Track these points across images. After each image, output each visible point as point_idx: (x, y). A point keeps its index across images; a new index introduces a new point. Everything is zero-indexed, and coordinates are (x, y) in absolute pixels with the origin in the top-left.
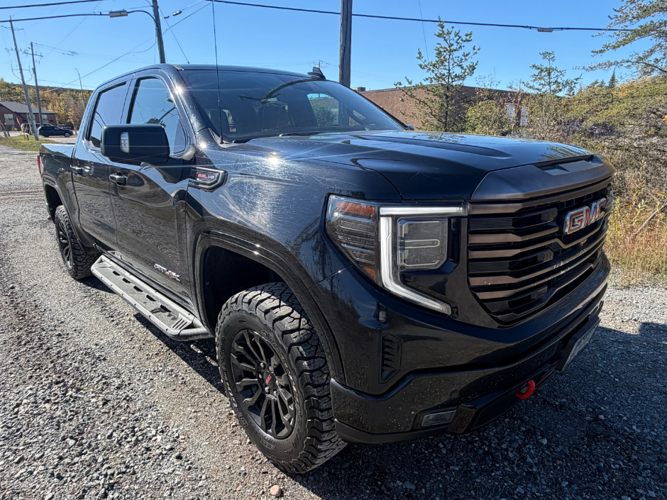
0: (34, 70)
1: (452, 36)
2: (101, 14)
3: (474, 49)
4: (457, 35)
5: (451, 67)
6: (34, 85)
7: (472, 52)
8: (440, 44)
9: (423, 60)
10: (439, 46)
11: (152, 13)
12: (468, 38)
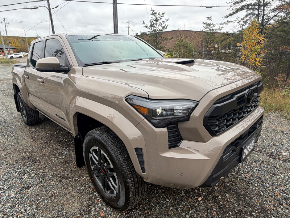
0: (6, 29)
1: (157, 14)
2: (27, 8)
3: (166, 19)
5: (158, 27)
6: (6, 36)
7: (165, 21)
8: (152, 18)
9: (145, 24)
10: (152, 19)
11: (47, 7)
12: (163, 15)
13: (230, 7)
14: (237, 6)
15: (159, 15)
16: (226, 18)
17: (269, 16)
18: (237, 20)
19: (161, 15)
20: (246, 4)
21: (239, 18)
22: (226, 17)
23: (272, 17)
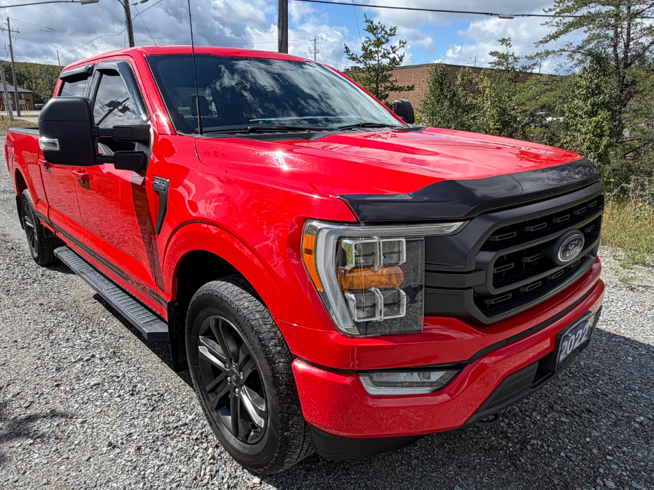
0: (11, 46)
1: (379, 30)
2: (73, 2)
3: (400, 42)
4: (383, 29)
5: (380, 58)
6: (11, 61)
7: (398, 47)
8: (368, 38)
9: (351, 53)
10: (368, 40)
12: (393, 32)
13: (552, 18)
14: (567, 16)
15: (383, 32)
16: (541, 45)
17: (640, 42)
18: (566, 48)
19: (389, 32)
20: (589, 13)
21: (571, 44)
22: (541, 42)
23: (647, 44)
